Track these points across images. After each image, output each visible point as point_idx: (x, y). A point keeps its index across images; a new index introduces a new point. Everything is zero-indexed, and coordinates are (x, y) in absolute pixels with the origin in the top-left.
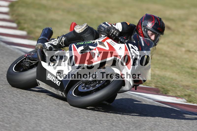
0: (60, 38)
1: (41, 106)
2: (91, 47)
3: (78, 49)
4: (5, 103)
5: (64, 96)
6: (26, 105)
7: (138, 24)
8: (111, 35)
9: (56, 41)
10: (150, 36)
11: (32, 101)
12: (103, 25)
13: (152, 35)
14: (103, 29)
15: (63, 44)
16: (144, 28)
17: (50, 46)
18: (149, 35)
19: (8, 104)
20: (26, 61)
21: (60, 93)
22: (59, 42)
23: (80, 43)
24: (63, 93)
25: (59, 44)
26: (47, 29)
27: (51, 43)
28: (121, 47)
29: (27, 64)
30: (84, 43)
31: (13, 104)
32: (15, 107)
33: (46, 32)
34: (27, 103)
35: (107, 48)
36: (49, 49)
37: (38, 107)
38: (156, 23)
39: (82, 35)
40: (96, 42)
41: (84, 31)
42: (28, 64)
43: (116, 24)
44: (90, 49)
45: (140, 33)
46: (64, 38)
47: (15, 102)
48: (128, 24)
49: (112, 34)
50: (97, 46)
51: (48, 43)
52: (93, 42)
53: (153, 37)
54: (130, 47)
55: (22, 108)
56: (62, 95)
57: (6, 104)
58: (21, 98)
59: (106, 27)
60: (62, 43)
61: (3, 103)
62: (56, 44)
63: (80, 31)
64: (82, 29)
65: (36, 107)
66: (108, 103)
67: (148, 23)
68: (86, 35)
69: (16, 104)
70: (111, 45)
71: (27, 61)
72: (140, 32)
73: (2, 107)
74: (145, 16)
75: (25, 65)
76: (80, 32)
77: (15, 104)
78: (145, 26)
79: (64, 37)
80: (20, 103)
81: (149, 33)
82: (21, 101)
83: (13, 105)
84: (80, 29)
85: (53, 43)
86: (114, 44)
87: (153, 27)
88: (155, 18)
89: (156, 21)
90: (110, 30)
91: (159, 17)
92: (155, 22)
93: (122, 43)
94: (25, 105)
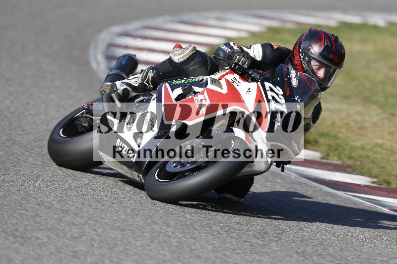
0: (144, 73)
1: (269, 256)
2: (196, 89)
3: (172, 92)
4: (195, 250)
5: (143, 180)
6: (239, 253)
7: (294, 48)
8: (235, 67)
9: (137, 78)
10: (315, 71)
11: (250, 246)
12: (224, 47)
13: (319, 68)
14: (222, 55)
15: (149, 84)
16: (304, 54)
17: (125, 87)
18: (314, 68)
19: (203, 252)
20: (83, 117)
21: (135, 176)
22: (143, 81)
23: (178, 82)
24: (141, 176)
25: (142, 84)
26: (127, 57)
27: (128, 81)
28: (249, 89)
29: (85, 123)
30: (185, 81)
31: (212, 251)
32: (216, 257)
33: (124, 62)
34: (240, 251)
35: (224, 90)
36: (121, 92)
37: (263, 258)
38: (327, 46)
39: (184, 67)
40: (207, 79)
41: (187, 59)
42: (87, 123)
43: (251, 46)
44: (195, 93)
45: (296, 65)
46: (152, 73)
47: (215, 247)
48: (275, 47)
49: (237, 64)
50: (207, 87)
51: (122, 81)
52: (201, 79)
53: (321, 73)
54: (268, 88)
55: (230, 260)
56: (139, 180)
57: (197, 253)
58: (229, 239)
59: (228, 50)
60: (148, 82)
61: (192, 250)
62: (137, 85)
63: (181, 58)
64: (183, 55)
65: (257, 258)
66: (235, 198)
67: (311, 46)
68: (192, 67)
69: (219, 251)
70: (233, 84)
71: (86, 117)
72: (296, 62)
73: (190, 257)
74: (307, 32)
75: (81, 124)
76: (181, 60)
77: (216, 252)
78: (307, 52)
79: (151, 71)
80: (225, 250)
81: (314, 64)
82: (227, 246)
83: (211, 254)
84: (181, 56)
85: (131, 83)
86: (238, 83)
87: (321, 54)
88: (327, 35)
89: (327, 42)
90: (232, 57)
91: (333, 35)
92: (324, 44)
93: (254, 80)
94: (237, 254)
